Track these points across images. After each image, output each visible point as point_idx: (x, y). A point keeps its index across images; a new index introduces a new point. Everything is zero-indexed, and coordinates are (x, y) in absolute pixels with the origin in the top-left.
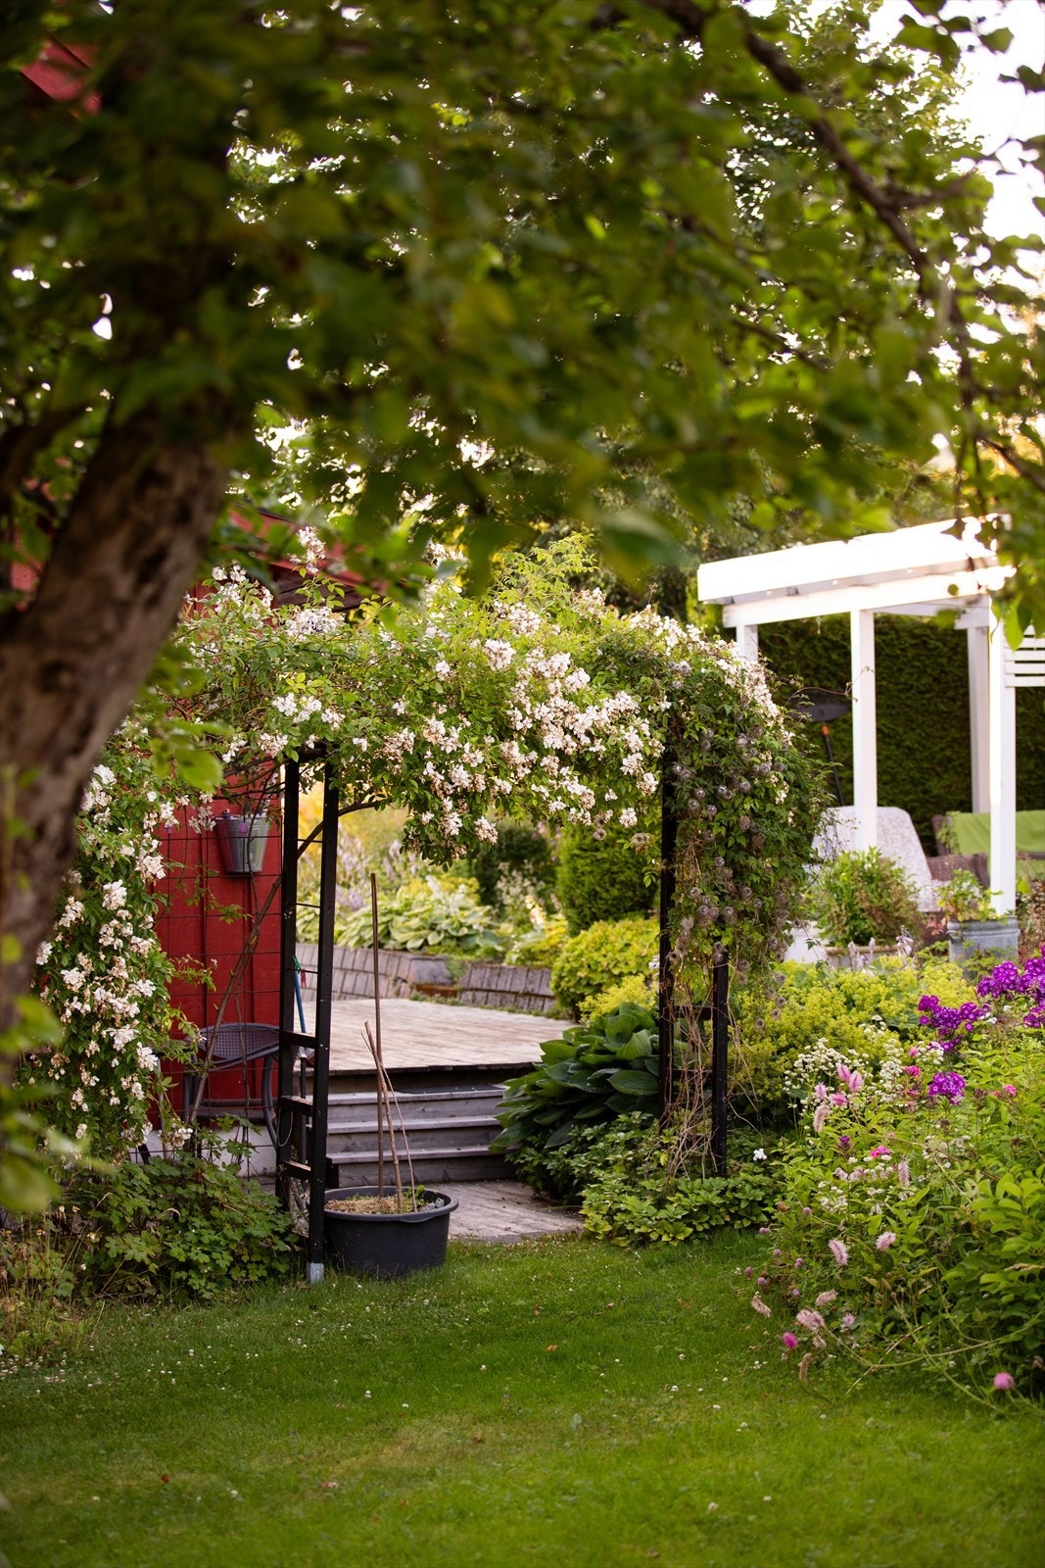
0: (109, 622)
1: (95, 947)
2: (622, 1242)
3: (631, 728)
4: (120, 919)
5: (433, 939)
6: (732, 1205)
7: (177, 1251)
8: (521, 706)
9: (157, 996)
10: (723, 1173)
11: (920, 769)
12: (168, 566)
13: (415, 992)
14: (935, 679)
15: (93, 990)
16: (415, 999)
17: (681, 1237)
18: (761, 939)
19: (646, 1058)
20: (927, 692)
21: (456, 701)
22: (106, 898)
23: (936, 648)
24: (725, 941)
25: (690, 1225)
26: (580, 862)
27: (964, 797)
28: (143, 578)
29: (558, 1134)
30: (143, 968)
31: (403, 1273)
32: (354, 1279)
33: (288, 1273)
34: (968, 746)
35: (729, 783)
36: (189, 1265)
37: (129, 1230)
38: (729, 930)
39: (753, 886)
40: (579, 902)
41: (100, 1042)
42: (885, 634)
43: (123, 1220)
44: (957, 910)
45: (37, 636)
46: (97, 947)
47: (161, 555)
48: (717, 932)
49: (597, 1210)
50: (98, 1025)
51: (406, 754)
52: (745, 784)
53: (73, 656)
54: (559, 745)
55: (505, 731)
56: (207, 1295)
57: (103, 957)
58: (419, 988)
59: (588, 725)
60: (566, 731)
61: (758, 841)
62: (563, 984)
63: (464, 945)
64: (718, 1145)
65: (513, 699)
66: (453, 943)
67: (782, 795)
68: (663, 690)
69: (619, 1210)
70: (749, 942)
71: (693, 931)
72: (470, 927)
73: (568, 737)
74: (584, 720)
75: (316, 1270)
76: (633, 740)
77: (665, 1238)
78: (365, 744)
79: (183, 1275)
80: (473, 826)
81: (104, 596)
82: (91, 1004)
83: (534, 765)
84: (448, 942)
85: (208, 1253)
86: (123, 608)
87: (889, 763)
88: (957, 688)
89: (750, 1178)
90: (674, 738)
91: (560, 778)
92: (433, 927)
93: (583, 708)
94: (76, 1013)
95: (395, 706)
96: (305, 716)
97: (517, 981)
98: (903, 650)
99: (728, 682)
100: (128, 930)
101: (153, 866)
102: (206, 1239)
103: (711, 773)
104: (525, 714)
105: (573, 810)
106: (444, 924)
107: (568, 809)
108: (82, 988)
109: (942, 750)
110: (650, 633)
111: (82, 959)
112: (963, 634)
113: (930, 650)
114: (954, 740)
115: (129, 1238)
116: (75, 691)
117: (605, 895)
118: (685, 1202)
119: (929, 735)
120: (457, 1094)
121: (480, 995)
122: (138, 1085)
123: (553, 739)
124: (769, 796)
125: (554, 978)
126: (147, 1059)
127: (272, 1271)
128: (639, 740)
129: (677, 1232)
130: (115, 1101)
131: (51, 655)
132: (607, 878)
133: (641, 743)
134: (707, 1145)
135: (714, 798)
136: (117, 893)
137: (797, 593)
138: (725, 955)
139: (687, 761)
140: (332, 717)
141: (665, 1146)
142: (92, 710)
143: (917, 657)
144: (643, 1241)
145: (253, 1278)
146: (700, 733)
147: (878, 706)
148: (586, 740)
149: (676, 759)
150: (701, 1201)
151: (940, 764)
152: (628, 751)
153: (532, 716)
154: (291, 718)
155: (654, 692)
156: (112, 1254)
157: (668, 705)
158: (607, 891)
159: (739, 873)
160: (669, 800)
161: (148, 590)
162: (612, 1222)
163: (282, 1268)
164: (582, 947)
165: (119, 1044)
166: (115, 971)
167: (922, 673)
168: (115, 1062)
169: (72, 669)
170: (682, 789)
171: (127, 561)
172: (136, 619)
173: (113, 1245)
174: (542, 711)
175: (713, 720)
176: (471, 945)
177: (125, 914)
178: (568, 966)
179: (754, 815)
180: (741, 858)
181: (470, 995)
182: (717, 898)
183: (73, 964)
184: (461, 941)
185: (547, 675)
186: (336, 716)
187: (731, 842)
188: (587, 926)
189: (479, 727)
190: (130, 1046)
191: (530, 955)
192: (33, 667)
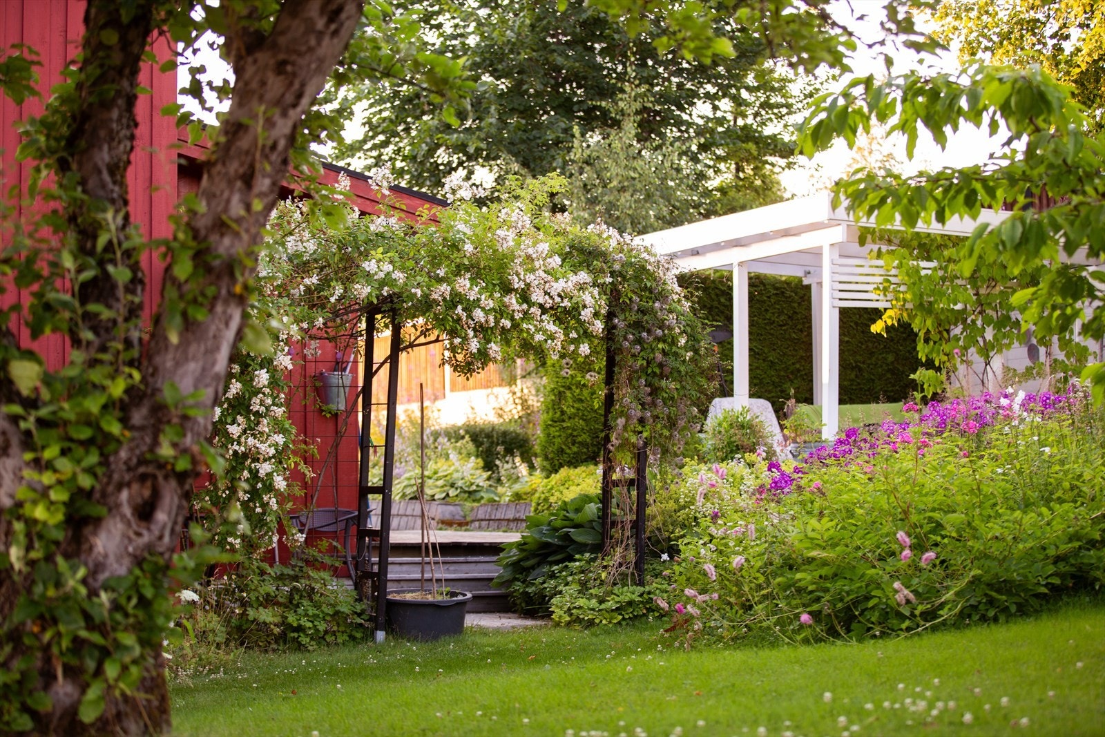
0: (313, 42)
1: (248, 411)
2: (577, 627)
3: (587, 293)
4: (264, 394)
5: (452, 493)
6: (647, 602)
7: (292, 619)
8: (518, 275)
9: (286, 445)
10: (642, 584)
11: (779, 376)
12: (343, 16)
13: (440, 525)
14: (789, 317)
15: (246, 439)
16: (441, 529)
17: (615, 621)
18: (668, 434)
19: (594, 521)
20: (784, 325)
21: (476, 270)
22: (256, 379)
23: (790, 297)
24: (645, 434)
25: (620, 614)
26: (552, 429)
27: (808, 396)
28: (331, 20)
29: (536, 572)
30: (278, 428)
31: (436, 638)
32: (405, 641)
33: (362, 638)
34: (811, 362)
35: (649, 332)
36: (300, 629)
37: (260, 605)
38: (648, 427)
39: (664, 400)
40: (551, 456)
41: (250, 471)
42: (756, 286)
43: (257, 598)
44: (797, 435)
45: (274, 47)
46: (249, 411)
47: (340, 10)
48: (640, 428)
49: (561, 608)
50: (249, 461)
51: (445, 299)
52: (659, 332)
53: (294, 57)
54: (541, 301)
55: (507, 289)
56: (310, 648)
57: (252, 418)
58: (443, 522)
59: (559, 290)
60: (546, 293)
61: (667, 370)
62: (540, 508)
63: (473, 497)
64: (638, 565)
65: (512, 269)
66: (467, 495)
67: (683, 341)
68: (607, 270)
69: (575, 608)
70: (661, 435)
71: (625, 428)
72: (478, 486)
73: (547, 297)
74: (558, 287)
75: (381, 635)
76: (587, 298)
77: (604, 622)
78: (419, 292)
79: (296, 635)
80: (486, 349)
81: (310, 28)
82: (245, 447)
83: (525, 313)
84: (462, 495)
85: (312, 622)
86: (320, 35)
87: (758, 372)
88: (803, 323)
89: (659, 586)
90: (614, 303)
91: (542, 321)
92: (452, 485)
93: (557, 280)
94: (235, 452)
95: (438, 272)
96: (382, 275)
97: (509, 512)
98: (769, 297)
99: (649, 267)
100: (269, 401)
101: (285, 361)
102: (310, 613)
103: (637, 325)
104: (520, 279)
105: (549, 341)
106: (460, 483)
107: (546, 341)
108: (239, 437)
109: (793, 364)
110: (600, 236)
111: (240, 419)
112: (808, 287)
113: (786, 297)
114: (802, 357)
115: (261, 609)
116: (294, 75)
117: (568, 451)
118: (617, 599)
119: (785, 354)
120: (470, 559)
121: (484, 523)
122: (274, 500)
123: (537, 296)
124: (674, 342)
125: (534, 504)
126: (280, 483)
127: (352, 638)
128: (592, 300)
129: (612, 618)
130: (259, 510)
131: (282, 56)
132: (569, 440)
133: (593, 301)
134: (632, 566)
135: (639, 341)
136: (263, 377)
137: (698, 253)
138: (646, 444)
139: (622, 317)
140: (399, 276)
141: (605, 567)
142: (303, 85)
143: (777, 302)
144: (591, 623)
145: (340, 641)
146: (630, 299)
147: (750, 333)
148: (558, 299)
149: (616, 316)
150: (627, 599)
151: (792, 373)
152: (585, 306)
153: (524, 281)
154: (374, 275)
155: (602, 271)
156: (251, 618)
157: (611, 280)
158: (570, 448)
159: (655, 391)
160: (610, 342)
161: (333, 27)
162: (571, 615)
163: (359, 635)
164: (553, 483)
165: (262, 473)
166: (260, 428)
167: (781, 313)
168: (260, 485)
169: (293, 64)
170: (619, 333)
171: (322, 11)
172: (326, 41)
173: (252, 613)
174: (530, 278)
175: (639, 292)
176: (478, 497)
177: (267, 391)
178: (543, 496)
179: (664, 352)
180: (656, 381)
181: (477, 524)
182: (640, 407)
183: (233, 423)
184: (471, 493)
185: (534, 256)
186: (401, 275)
187: (649, 371)
188: (556, 471)
189: (491, 287)
190: (269, 475)
191: (517, 496)
192: (272, 62)
